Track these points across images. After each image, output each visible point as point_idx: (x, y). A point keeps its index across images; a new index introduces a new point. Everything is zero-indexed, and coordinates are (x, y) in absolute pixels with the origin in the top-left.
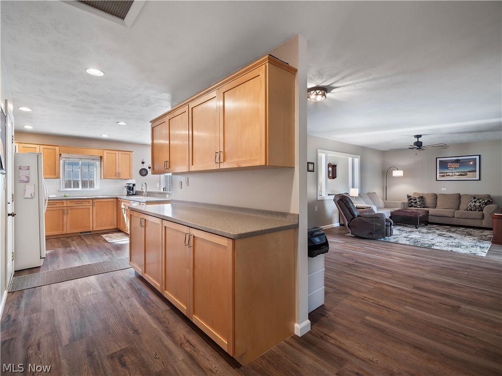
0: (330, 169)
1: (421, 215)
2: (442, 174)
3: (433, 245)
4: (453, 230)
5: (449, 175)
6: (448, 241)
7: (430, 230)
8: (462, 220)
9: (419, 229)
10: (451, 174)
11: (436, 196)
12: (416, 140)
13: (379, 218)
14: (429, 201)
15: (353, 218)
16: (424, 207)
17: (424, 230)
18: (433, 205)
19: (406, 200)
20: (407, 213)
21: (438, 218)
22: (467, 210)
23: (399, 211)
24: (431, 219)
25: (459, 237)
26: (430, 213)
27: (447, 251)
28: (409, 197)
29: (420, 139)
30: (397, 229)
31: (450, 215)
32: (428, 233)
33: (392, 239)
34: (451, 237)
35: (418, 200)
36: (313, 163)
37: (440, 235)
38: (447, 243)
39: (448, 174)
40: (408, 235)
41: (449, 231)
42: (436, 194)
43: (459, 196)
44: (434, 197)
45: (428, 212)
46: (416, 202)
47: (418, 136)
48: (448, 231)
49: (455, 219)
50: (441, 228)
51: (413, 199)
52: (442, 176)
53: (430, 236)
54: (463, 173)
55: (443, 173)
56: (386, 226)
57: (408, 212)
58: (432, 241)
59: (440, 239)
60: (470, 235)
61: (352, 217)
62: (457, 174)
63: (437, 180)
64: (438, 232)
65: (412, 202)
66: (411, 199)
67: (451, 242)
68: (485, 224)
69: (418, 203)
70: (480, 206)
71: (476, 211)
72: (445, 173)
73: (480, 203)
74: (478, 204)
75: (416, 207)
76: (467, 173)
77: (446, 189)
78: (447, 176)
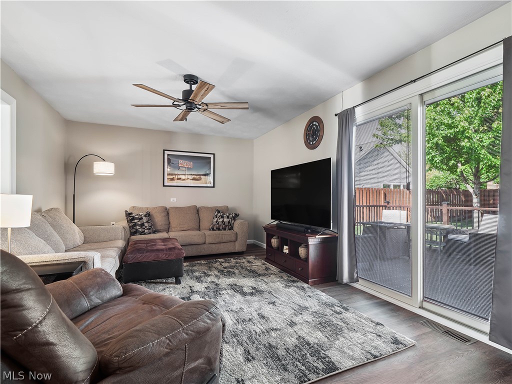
2: (172, 177)
5: (180, 179)
7: (198, 279)
8: (214, 246)
10: (183, 177)
11: (167, 212)
14: (159, 220)
16: (154, 232)
18: (166, 227)
19: (125, 223)
22: (213, 230)
28: (128, 214)
35: (145, 220)
39: (179, 177)
41: (224, 273)
42: (166, 209)
43: (197, 210)
46: (142, 225)
49: (205, 246)
50: (199, 267)
51: (137, 219)
52: (172, 179)
54: (198, 177)
55: (172, 175)
60: (257, 273)
62: (190, 177)
63: (164, 186)
65: (135, 225)
66: (133, 219)
68: (238, 247)
69: (146, 224)
70: (229, 222)
71: (225, 229)
72: (175, 175)
73: (228, 217)
74: (226, 220)
75: (143, 233)
76: (202, 176)
77: (176, 199)
78: (178, 179)
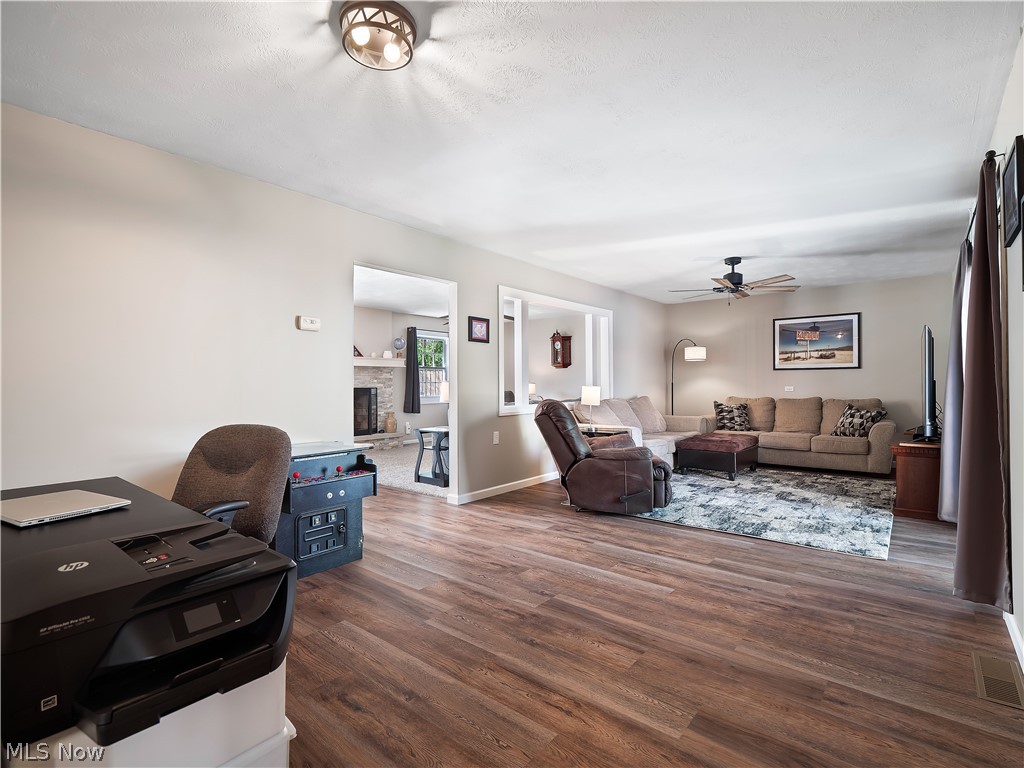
0: (558, 345)
1: (741, 448)
2: (786, 356)
3: (765, 526)
4: (808, 480)
5: (799, 358)
6: (798, 513)
7: (759, 482)
8: (826, 456)
9: (736, 482)
10: (802, 355)
11: (772, 405)
12: (728, 269)
13: (638, 459)
14: (759, 415)
15: (576, 462)
16: (749, 430)
17: (746, 483)
18: (769, 425)
19: (712, 414)
20: (710, 445)
21: (778, 453)
22: (837, 435)
23: (694, 438)
24: (764, 456)
25: (823, 500)
26: (762, 441)
27: (797, 545)
28: (717, 406)
29: (738, 269)
30: (688, 481)
31: (802, 446)
32: (756, 491)
33: (669, 514)
34: (805, 500)
35: (736, 412)
36: (487, 321)
37: (781, 496)
38: (796, 520)
39: (797, 355)
40: (711, 500)
41: (801, 485)
42: (773, 400)
43: (820, 404)
44: (770, 407)
45: (756, 440)
46: (733, 419)
47: (734, 261)
48: (798, 485)
49: (812, 455)
50: (783, 476)
51: (726, 411)
52: (786, 360)
53: (760, 501)
54: (828, 353)
55: (787, 353)
56: (655, 479)
57: (713, 441)
58: (764, 514)
59: (782, 508)
60: (846, 493)
61: (572, 458)
62: (815, 354)
63: (774, 369)
64: (778, 488)
65: (723, 418)
66: (722, 411)
67: (806, 515)
68: (871, 465)
69: (737, 419)
70: (861, 425)
71: (854, 435)
72: (791, 353)
73: (861, 417)
74: (857, 421)
75: (731, 429)
76: (836, 352)
77: (794, 387)
78: (795, 359)
